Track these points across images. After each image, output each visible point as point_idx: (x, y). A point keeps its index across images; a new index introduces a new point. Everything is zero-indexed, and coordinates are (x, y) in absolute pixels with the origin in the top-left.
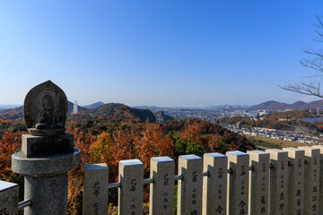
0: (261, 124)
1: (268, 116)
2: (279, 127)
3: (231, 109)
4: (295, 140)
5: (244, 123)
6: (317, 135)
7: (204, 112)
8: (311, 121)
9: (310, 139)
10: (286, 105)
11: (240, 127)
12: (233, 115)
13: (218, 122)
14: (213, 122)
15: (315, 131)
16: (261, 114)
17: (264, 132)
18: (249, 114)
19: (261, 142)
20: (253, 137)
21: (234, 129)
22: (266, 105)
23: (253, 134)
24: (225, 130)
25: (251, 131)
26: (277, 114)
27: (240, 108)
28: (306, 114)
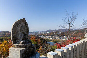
0: (48, 35)
1: (49, 33)
2: (52, 36)
3: (41, 32)
4: (55, 39)
5: (44, 35)
6: (59, 37)
7: (34, 33)
8: (58, 34)
9: (58, 38)
10: (53, 31)
11: (43, 36)
12: (41, 33)
13: (37, 35)
14: (36, 35)
15: (59, 36)
16: (48, 33)
17: (48, 37)
18: (45, 33)
19: (48, 40)
20: (46, 39)
21: (42, 37)
22: (49, 31)
23: (46, 38)
24: (39, 37)
25: (45, 37)
26: (51, 33)
27: (43, 32)
28: (57, 32)
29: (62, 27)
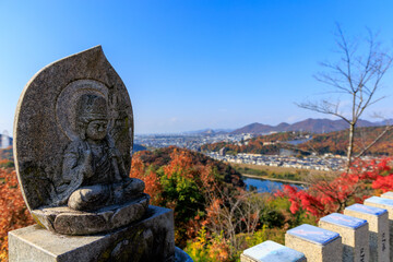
0: (246, 150)
1: (254, 139)
2: (265, 151)
3: (213, 134)
4: (281, 164)
5: (228, 149)
6: (301, 158)
7: (183, 138)
8: (295, 143)
9: (295, 163)
10: (269, 128)
11: (224, 155)
12: (215, 140)
13: (199, 150)
14: (194, 150)
15: (299, 154)
16: (245, 138)
17: (249, 158)
18: (233, 139)
19: (247, 169)
20: (238, 165)
21: (218, 157)
22: (250, 128)
23: (239, 161)
24: (208, 158)
25: (235, 158)
26: (262, 137)
27: (223, 132)
28: (290, 136)
29: (315, 108)
